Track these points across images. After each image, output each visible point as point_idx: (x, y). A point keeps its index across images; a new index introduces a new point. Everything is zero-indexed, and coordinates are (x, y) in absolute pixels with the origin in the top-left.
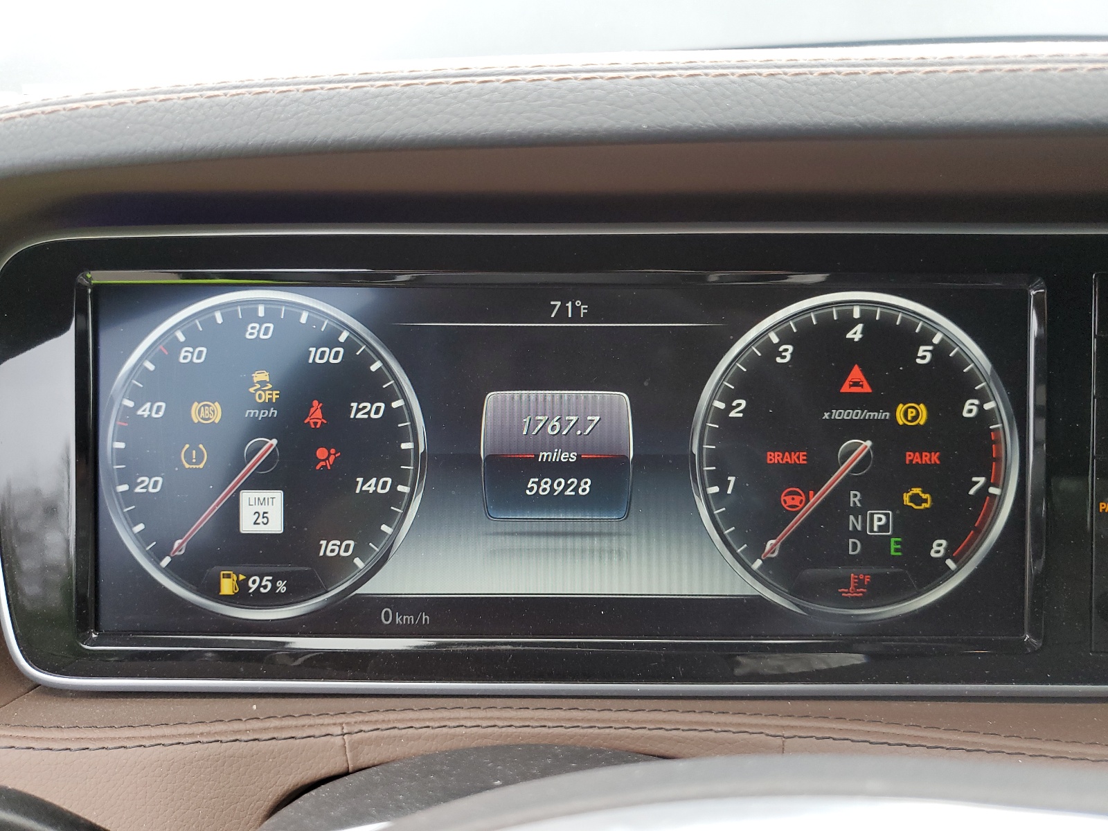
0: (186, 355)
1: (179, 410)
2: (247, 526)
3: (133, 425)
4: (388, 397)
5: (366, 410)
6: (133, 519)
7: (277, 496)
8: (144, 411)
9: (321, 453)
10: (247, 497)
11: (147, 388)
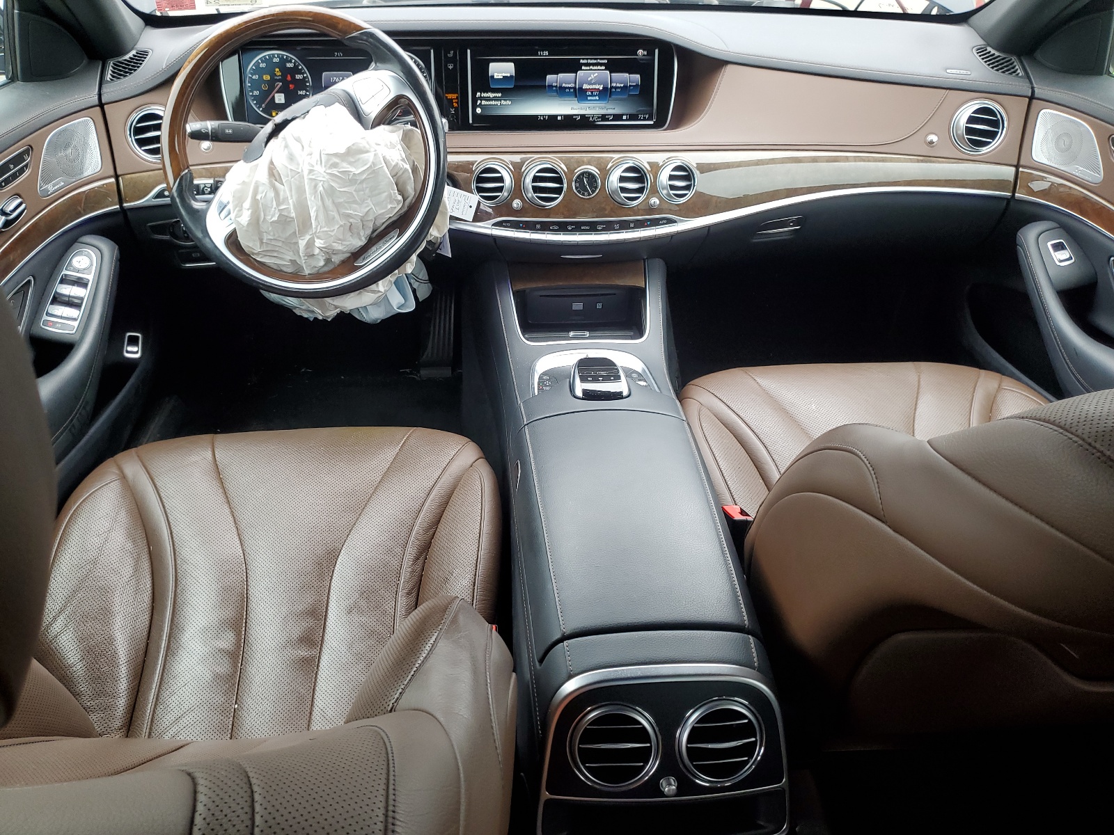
0: (261, 65)
1: (261, 77)
2: (277, 101)
3: (251, 80)
4: (303, 73)
5: (299, 77)
6: (253, 100)
7: (283, 95)
8: (254, 77)
9: (291, 86)
10: (276, 95)
11: (254, 72)
